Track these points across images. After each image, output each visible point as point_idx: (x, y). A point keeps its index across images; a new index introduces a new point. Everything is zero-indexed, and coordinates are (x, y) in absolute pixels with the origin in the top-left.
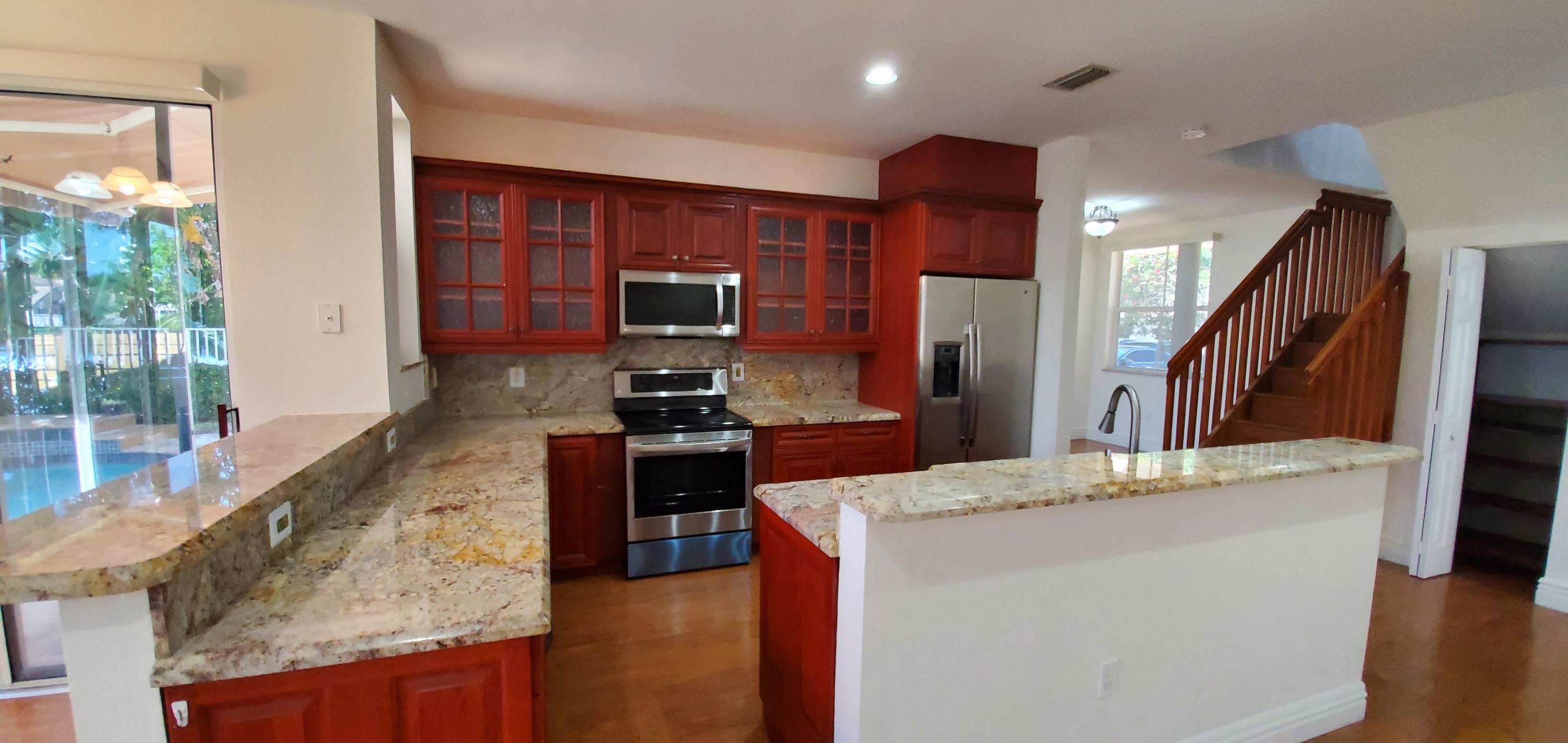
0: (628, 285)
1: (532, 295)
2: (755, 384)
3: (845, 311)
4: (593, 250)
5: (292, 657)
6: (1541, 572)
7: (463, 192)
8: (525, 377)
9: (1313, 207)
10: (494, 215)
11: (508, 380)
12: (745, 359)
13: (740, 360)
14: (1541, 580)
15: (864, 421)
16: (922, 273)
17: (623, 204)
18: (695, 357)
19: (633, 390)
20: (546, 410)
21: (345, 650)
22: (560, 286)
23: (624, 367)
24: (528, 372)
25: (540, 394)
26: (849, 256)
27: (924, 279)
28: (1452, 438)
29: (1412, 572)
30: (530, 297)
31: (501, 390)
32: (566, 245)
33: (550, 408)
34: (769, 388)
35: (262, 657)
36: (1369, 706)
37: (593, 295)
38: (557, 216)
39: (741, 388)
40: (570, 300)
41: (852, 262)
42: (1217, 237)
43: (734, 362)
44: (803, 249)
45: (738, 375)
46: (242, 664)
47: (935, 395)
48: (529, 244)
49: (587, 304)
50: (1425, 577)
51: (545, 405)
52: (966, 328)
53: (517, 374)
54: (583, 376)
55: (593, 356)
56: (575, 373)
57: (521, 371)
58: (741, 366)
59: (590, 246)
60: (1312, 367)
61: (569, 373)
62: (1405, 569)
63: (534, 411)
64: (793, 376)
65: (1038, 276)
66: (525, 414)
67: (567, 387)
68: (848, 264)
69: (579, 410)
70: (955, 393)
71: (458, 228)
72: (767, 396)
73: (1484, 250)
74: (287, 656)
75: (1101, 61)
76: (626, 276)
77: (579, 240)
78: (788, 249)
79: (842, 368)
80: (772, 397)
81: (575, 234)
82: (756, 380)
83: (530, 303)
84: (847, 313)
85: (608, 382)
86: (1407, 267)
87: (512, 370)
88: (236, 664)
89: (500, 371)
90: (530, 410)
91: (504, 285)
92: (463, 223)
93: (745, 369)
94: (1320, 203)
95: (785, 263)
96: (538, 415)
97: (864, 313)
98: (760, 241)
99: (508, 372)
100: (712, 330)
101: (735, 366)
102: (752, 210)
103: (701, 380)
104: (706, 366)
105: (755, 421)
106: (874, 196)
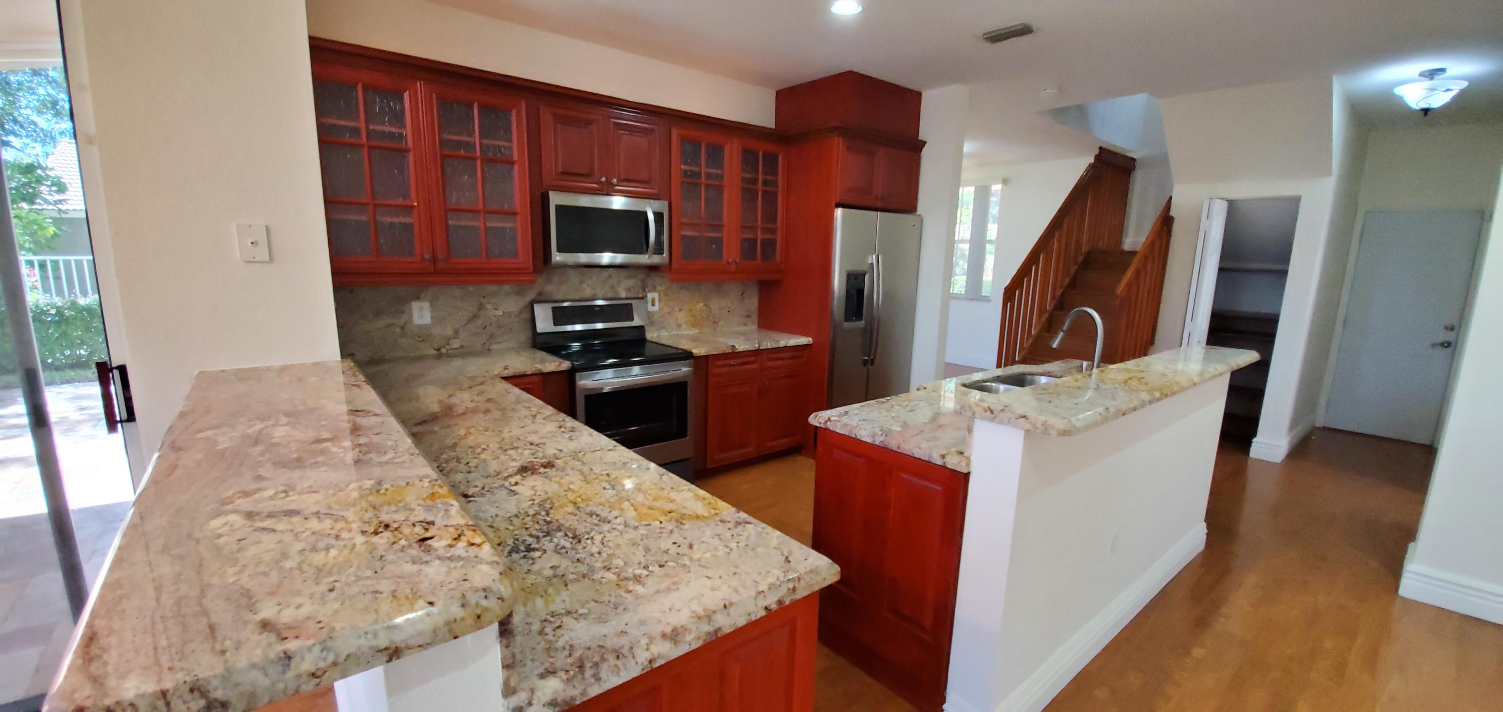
0: (559, 208)
1: (449, 216)
2: (669, 313)
3: (755, 240)
4: (516, 167)
5: (648, 655)
6: (1255, 435)
7: (356, 87)
8: (431, 312)
9: (1093, 161)
10: (399, 119)
11: (411, 316)
12: (659, 288)
13: (654, 289)
14: (1254, 440)
15: (784, 347)
16: (837, 206)
17: (546, 116)
18: (612, 287)
19: (555, 324)
20: (456, 349)
21: (693, 636)
22: (481, 206)
23: (541, 298)
24: (432, 306)
25: (449, 332)
26: (760, 184)
27: (839, 212)
30: (446, 220)
31: (402, 328)
32: (488, 161)
33: (462, 347)
34: (682, 316)
35: (619, 663)
36: (1207, 540)
37: (518, 218)
38: (474, 127)
39: (656, 317)
40: (493, 223)
41: (764, 192)
42: (1005, 182)
43: (649, 292)
44: (720, 177)
45: (653, 305)
46: (603, 675)
47: (846, 320)
48: (443, 156)
49: (511, 229)
51: (456, 344)
52: (870, 258)
53: (421, 309)
54: (496, 309)
55: (507, 288)
56: (489, 306)
57: (426, 305)
58: (656, 295)
59: (512, 163)
61: (481, 307)
63: (444, 350)
64: (702, 304)
65: (920, 211)
66: (433, 355)
67: (480, 322)
68: (760, 193)
69: (494, 347)
70: (861, 317)
71: (356, 131)
72: (679, 326)
73: (1227, 200)
74: (643, 656)
76: (556, 199)
77: (499, 155)
78: (708, 176)
79: (744, 295)
80: (684, 326)
81: (494, 146)
82: (669, 310)
83: (447, 227)
84: (759, 242)
85: (527, 315)
86: (1173, 213)
87: (415, 305)
88: (597, 678)
89: (401, 304)
90: (438, 350)
91: (416, 204)
92: (362, 124)
93: (659, 299)
94: (1096, 158)
95: (706, 191)
96: (449, 356)
97: (772, 243)
98: (683, 167)
99: (411, 309)
100: (644, 259)
101: (650, 296)
102: (675, 132)
103: (623, 311)
104: (623, 296)
105: (694, 351)
106: (773, 126)
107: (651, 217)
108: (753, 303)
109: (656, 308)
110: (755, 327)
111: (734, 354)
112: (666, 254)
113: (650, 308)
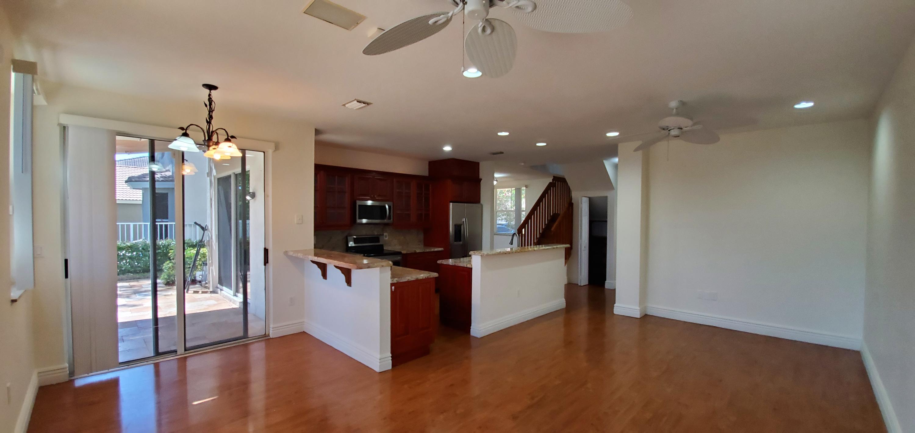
0: (359, 206)
1: (327, 209)
4: (346, 194)
6: (605, 280)
9: (551, 181)
12: (389, 231)
13: (387, 232)
14: (606, 282)
15: (433, 251)
16: (450, 202)
17: (356, 178)
18: (372, 231)
19: (355, 244)
22: (336, 206)
23: (351, 235)
26: (423, 195)
27: (451, 204)
28: (585, 247)
29: (579, 285)
32: (339, 192)
34: (396, 241)
36: (566, 305)
37: (346, 209)
38: (336, 183)
39: (387, 241)
40: (339, 211)
41: (425, 197)
42: (526, 187)
44: (410, 193)
45: (386, 237)
47: (455, 241)
48: (327, 192)
49: (344, 213)
50: (582, 285)
52: (463, 219)
54: (335, 239)
55: (339, 231)
56: (333, 238)
58: (388, 234)
59: (345, 192)
60: (553, 229)
62: (578, 284)
64: (403, 237)
65: (481, 202)
67: (330, 243)
68: (423, 198)
70: (460, 241)
72: (395, 245)
73: (588, 198)
75: (502, 151)
76: (359, 203)
77: (342, 190)
78: (406, 193)
79: (418, 234)
80: (397, 244)
81: (341, 188)
82: (391, 239)
83: (327, 212)
84: (423, 215)
85: (345, 241)
86: (573, 201)
94: (553, 180)
95: (405, 198)
97: (428, 215)
98: (397, 190)
100: (386, 221)
101: (385, 234)
102: (394, 180)
103: (376, 239)
104: (376, 234)
105: (403, 252)
106: (428, 175)
107: (387, 207)
108: (421, 236)
109: (387, 238)
110: (423, 246)
111: (415, 253)
112: (392, 220)
113: (385, 239)
